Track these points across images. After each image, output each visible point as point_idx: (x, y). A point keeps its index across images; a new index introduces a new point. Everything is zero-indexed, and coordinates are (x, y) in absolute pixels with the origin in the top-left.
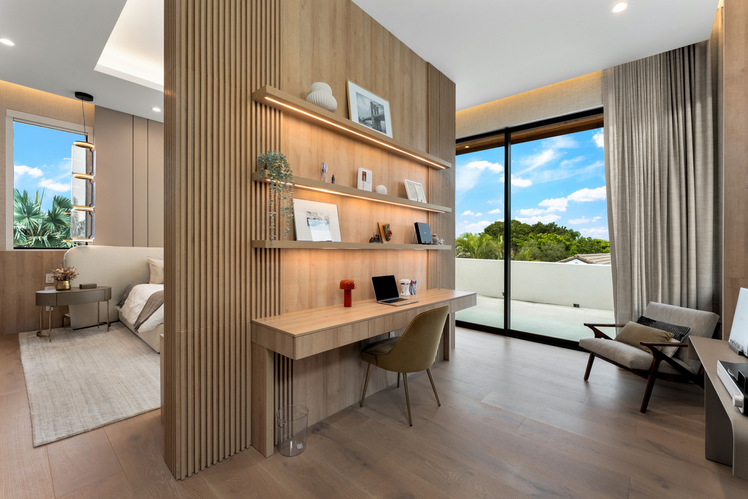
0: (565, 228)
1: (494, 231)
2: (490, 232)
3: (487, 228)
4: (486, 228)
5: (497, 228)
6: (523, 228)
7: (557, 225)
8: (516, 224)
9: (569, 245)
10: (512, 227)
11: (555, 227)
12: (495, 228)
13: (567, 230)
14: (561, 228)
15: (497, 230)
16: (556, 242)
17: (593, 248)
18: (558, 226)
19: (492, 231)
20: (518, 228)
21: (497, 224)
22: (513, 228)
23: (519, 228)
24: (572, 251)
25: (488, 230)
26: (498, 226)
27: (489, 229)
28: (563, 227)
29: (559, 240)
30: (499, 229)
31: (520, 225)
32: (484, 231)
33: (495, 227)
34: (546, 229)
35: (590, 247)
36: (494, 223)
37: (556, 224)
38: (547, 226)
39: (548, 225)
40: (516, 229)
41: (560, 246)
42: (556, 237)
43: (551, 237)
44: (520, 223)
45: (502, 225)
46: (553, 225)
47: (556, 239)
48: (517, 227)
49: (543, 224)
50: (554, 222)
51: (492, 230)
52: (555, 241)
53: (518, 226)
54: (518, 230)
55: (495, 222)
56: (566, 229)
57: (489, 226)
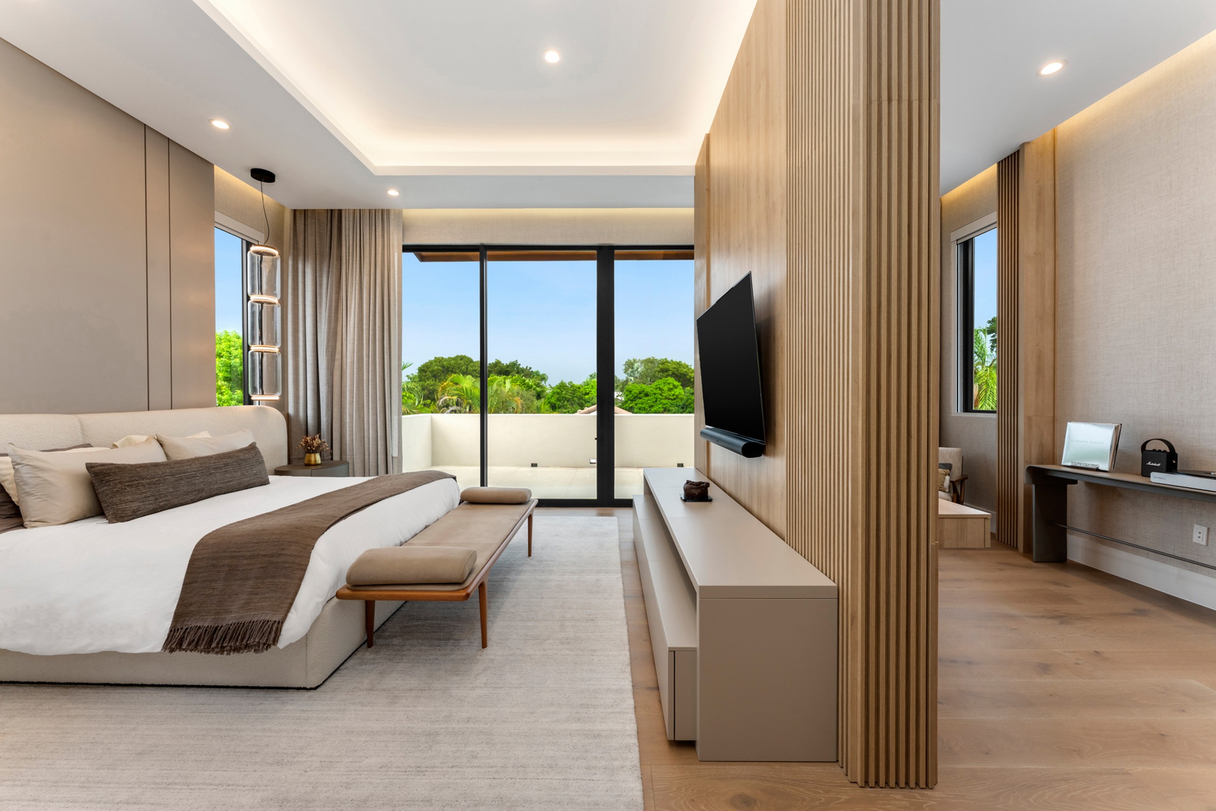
0: (530, 368)
1: (433, 371)
2: (428, 373)
3: (422, 366)
4: (420, 366)
5: (439, 366)
6: (477, 367)
7: (520, 365)
8: (467, 362)
9: (540, 392)
10: (462, 366)
11: (518, 368)
12: (436, 367)
13: (532, 371)
14: (525, 368)
15: (439, 370)
16: (524, 388)
17: (575, 395)
18: (521, 367)
19: (431, 372)
20: (470, 368)
21: (438, 361)
22: (463, 368)
23: (472, 367)
24: (548, 399)
25: (424, 370)
26: (440, 363)
27: (425, 368)
28: (527, 367)
29: (528, 386)
30: (441, 368)
31: (472, 364)
32: (417, 371)
33: (435, 365)
34: (507, 369)
35: (572, 395)
36: (433, 359)
37: (519, 363)
38: (508, 366)
39: (509, 364)
40: (467, 369)
41: (530, 393)
42: (524, 381)
43: (517, 380)
44: (472, 360)
45: (446, 362)
46: (516, 364)
47: (525, 384)
48: (469, 366)
49: (502, 363)
50: (517, 361)
51: (430, 370)
52: (523, 386)
53: (469, 364)
54: (470, 370)
55: (435, 358)
56: (530, 370)
57: (426, 363)
